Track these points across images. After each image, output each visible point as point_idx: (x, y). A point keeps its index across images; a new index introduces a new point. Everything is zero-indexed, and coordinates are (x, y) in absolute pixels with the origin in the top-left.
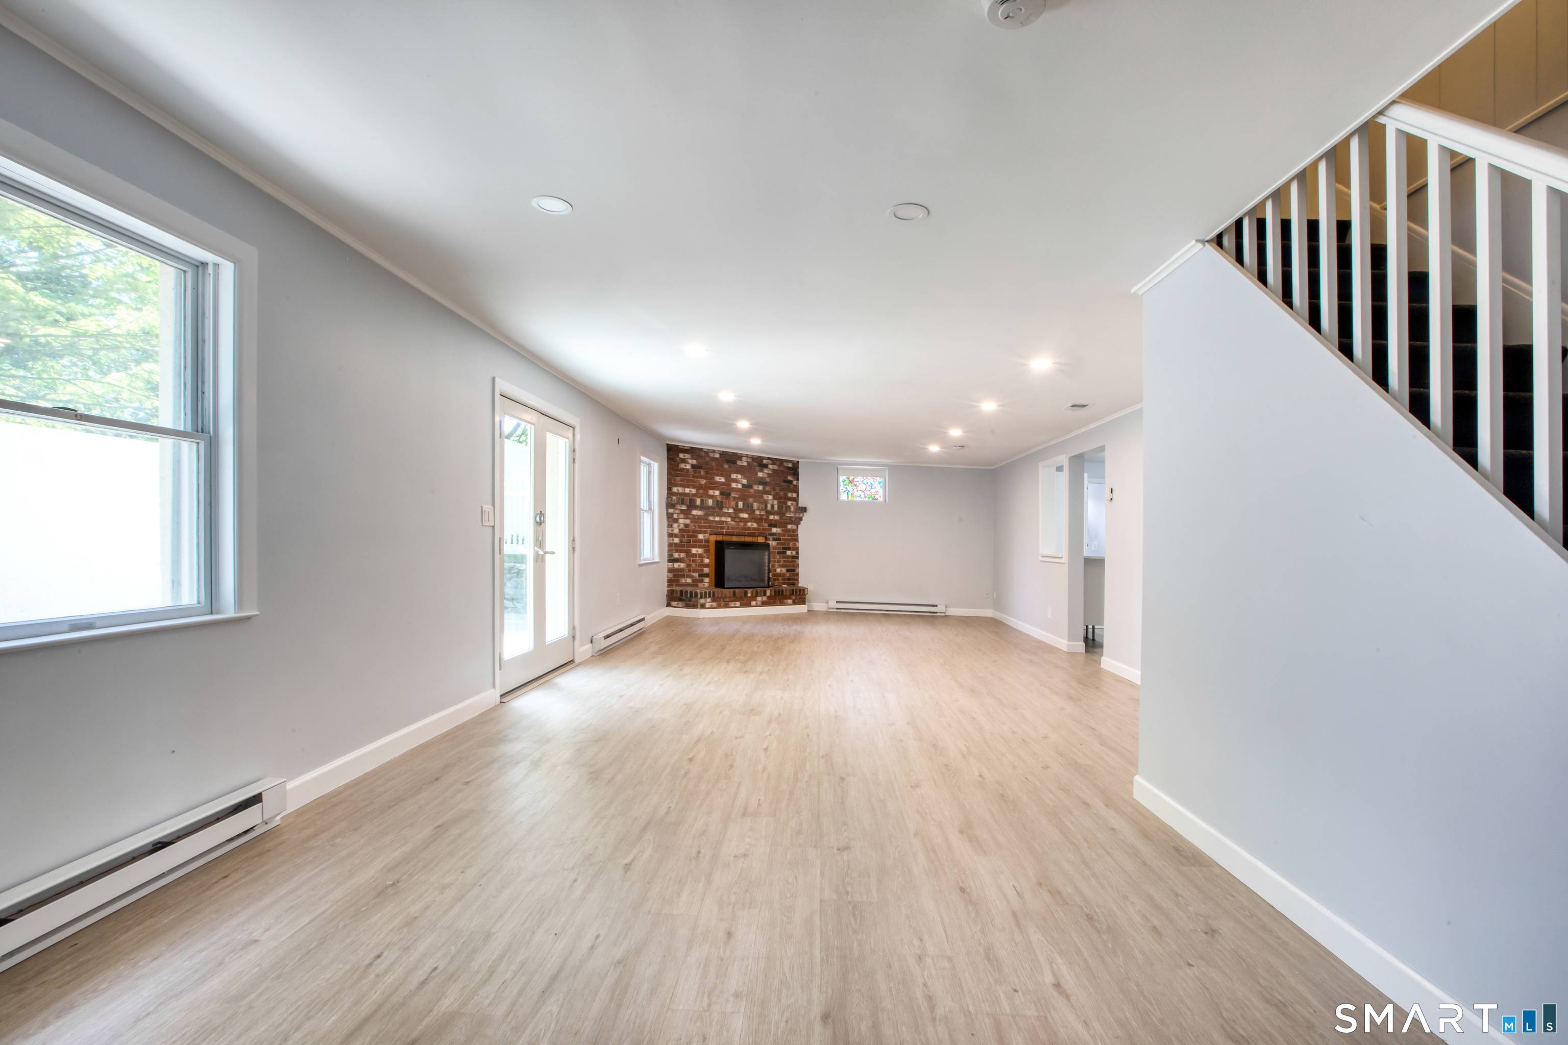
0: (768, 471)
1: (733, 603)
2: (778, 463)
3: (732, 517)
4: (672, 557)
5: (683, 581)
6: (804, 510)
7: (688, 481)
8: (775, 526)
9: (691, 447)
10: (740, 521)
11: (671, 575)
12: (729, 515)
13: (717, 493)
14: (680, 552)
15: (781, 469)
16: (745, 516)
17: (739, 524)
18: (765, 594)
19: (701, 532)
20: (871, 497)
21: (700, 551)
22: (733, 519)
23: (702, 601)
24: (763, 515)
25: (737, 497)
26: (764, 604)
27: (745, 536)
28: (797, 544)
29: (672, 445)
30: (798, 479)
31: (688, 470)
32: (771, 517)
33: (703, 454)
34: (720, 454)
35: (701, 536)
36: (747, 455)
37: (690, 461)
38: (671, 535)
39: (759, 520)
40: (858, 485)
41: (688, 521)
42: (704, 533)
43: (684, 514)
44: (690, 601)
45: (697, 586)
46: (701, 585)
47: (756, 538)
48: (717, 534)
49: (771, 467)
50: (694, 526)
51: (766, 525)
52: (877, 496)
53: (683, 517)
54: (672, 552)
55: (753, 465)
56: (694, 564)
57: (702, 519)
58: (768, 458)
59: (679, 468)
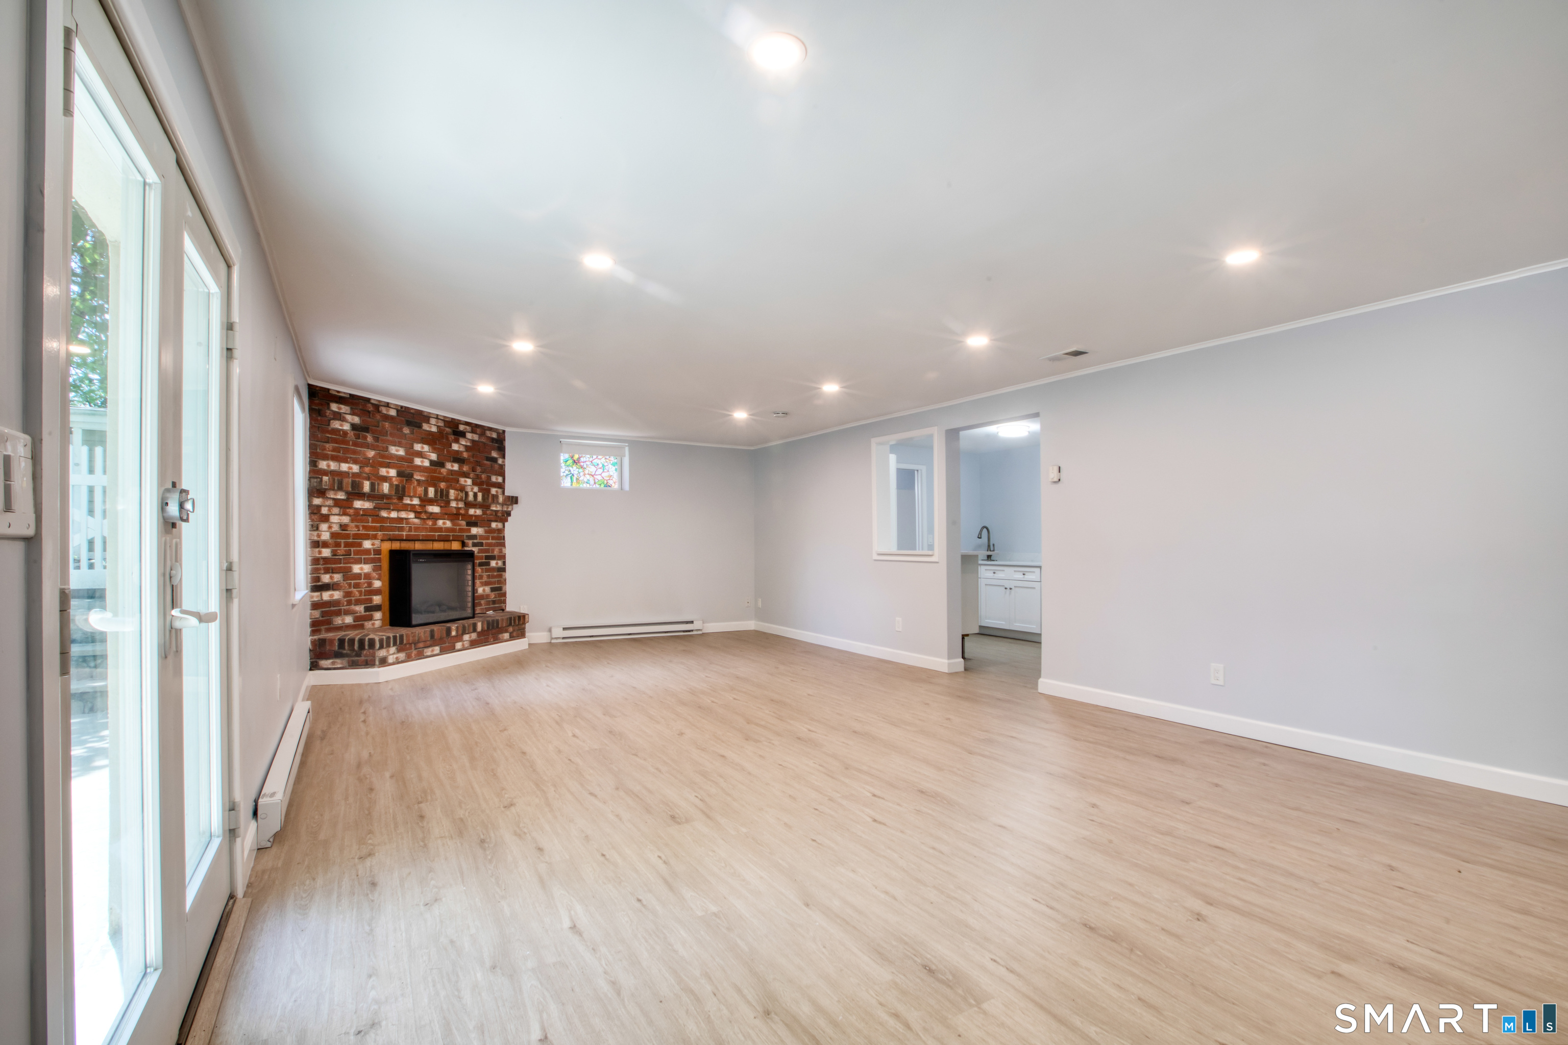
0: (466, 442)
1: (430, 649)
2: (478, 430)
3: (416, 512)
4: (319, 582)
5: (338, 621)
6: (514, 500)
7: (346, 451)
8: (475, 524)
9: (350, 395)
10: (429, 518)
11: (317, 614)
12: (412, 508)
13: (393, 473)
14: (332, 573)
15: (483, 440)
16: (435, 509)
17: (425, 523)
18: (475, 630)
19: (367, 537)
20: (603, 483)
21: (367, 568)
22: (418, 514)
23: (382, 653)
24: (460, 508)
25: (424, 481)
26: (474, 644)
27: (433, 541)
28: (504, 549)
29: (317, 386)
30: (504, 457)
31: (345, 433)
32: (472, 511)
33: (371, 408)
34: (398, 411)
35: (367, 544)
36: (437, 415)
37: (349, 417)
38: (316, 544)
39: (454, 516)
40: (585, 466)
41: (346, 520)
42: (372, 539)
43: (340, 507)
44: (359, 655)
45: (362, 627)
46: (368, 625)
47: (450, 543)
48: (391, 539)
49: (469, 436)
50: (357, 527)
51: (464, 523)
52: (611, 482)
53: (338, 513)
54: (320, 573)
55: (445, 432)
56: (357, 591)
57: (370, 516)
58: (466, 422)
59: (330, 429)
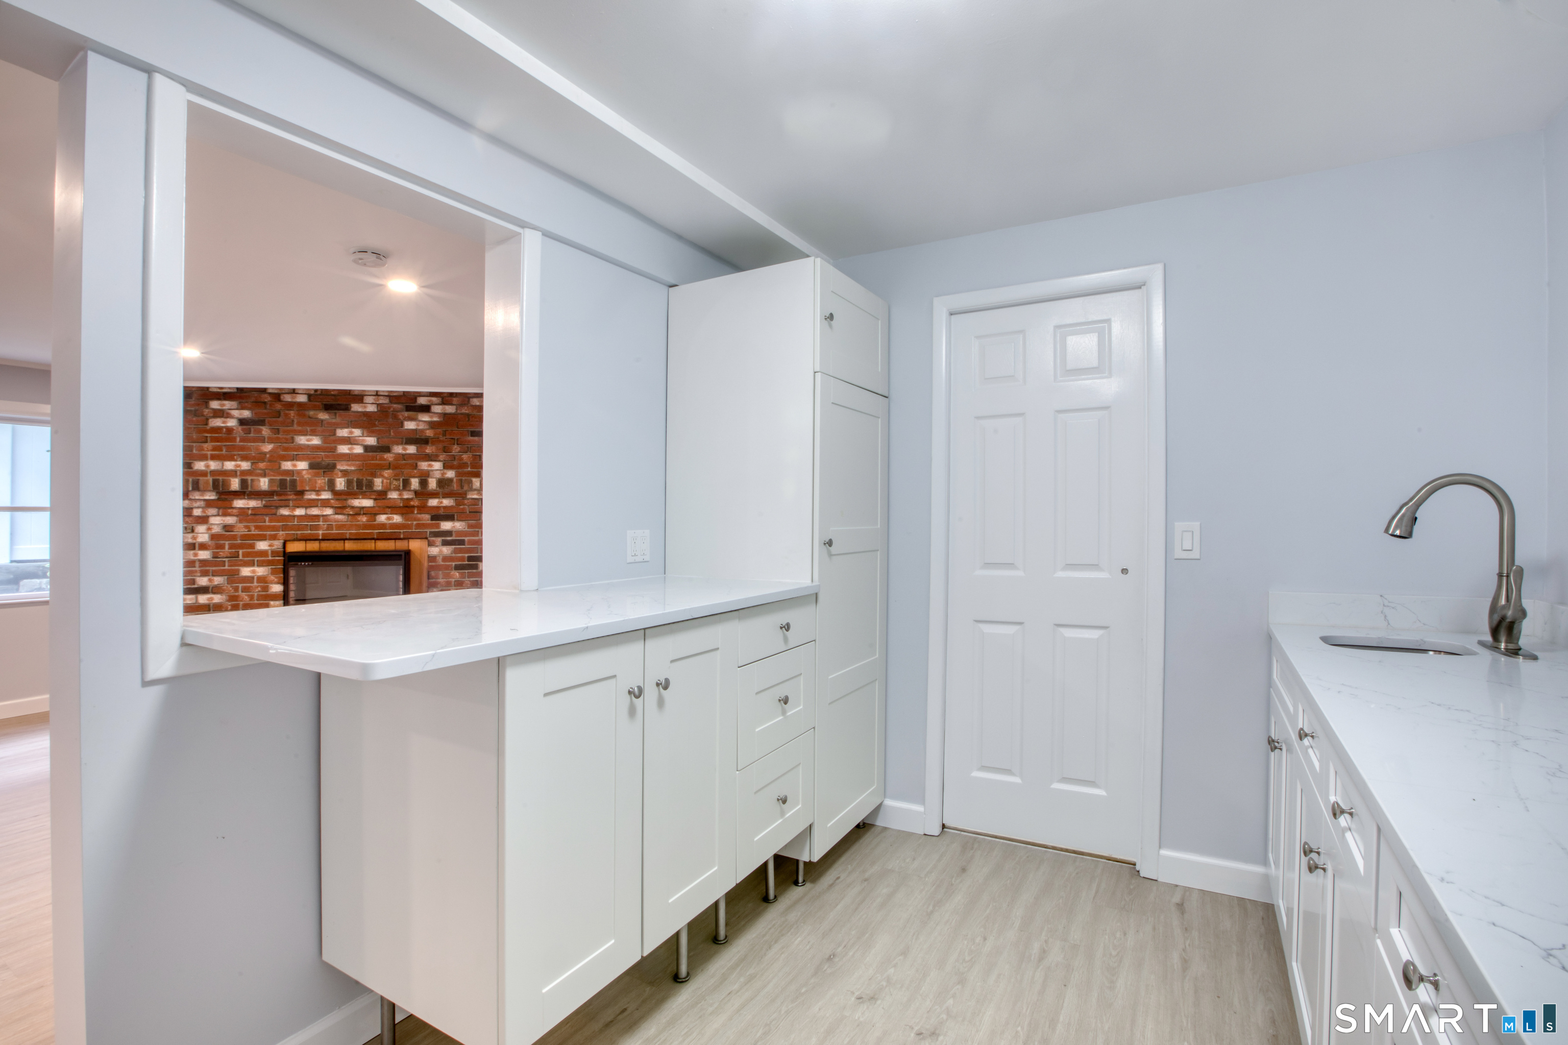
0: (431, 417)
2: (455, 400)
3: (335, 508)
4: (194, 584)
7: (233, 448)
8: (450, 518)
9: (238, 389)
10: (357, 514)
12: (325, 504)
13: (302, 465)
14: (213, 575)
15: (465, 410)
16: (368, 503)
17: (352, 518)
19: (263, 538)
21: (261, 571)
22: (339, 510)
24: (410, 500)
25: (352, 471)
27: (375, 539)
29: (196, 387)
31: (230, 430)
32: (433, 502)
33: (267, 398)
34: (309, 396)
35: (262, 546)
36: (377, 391)
37: (236, 413)
38: (190, 546)
39: (405, 509)
41: (230, 520)
42: (270, 539)
43: (219, 508)
47: (404, 541)
48: (300, 539)
49: (437, 409)
50: (246, 527)
51: (426, 517)
53: (215, 514)
54: (195, 576)
55: (392, 409)
56: (246, 595)
57: (266, 515)
58: (430, 393)
59: (208, 428)
